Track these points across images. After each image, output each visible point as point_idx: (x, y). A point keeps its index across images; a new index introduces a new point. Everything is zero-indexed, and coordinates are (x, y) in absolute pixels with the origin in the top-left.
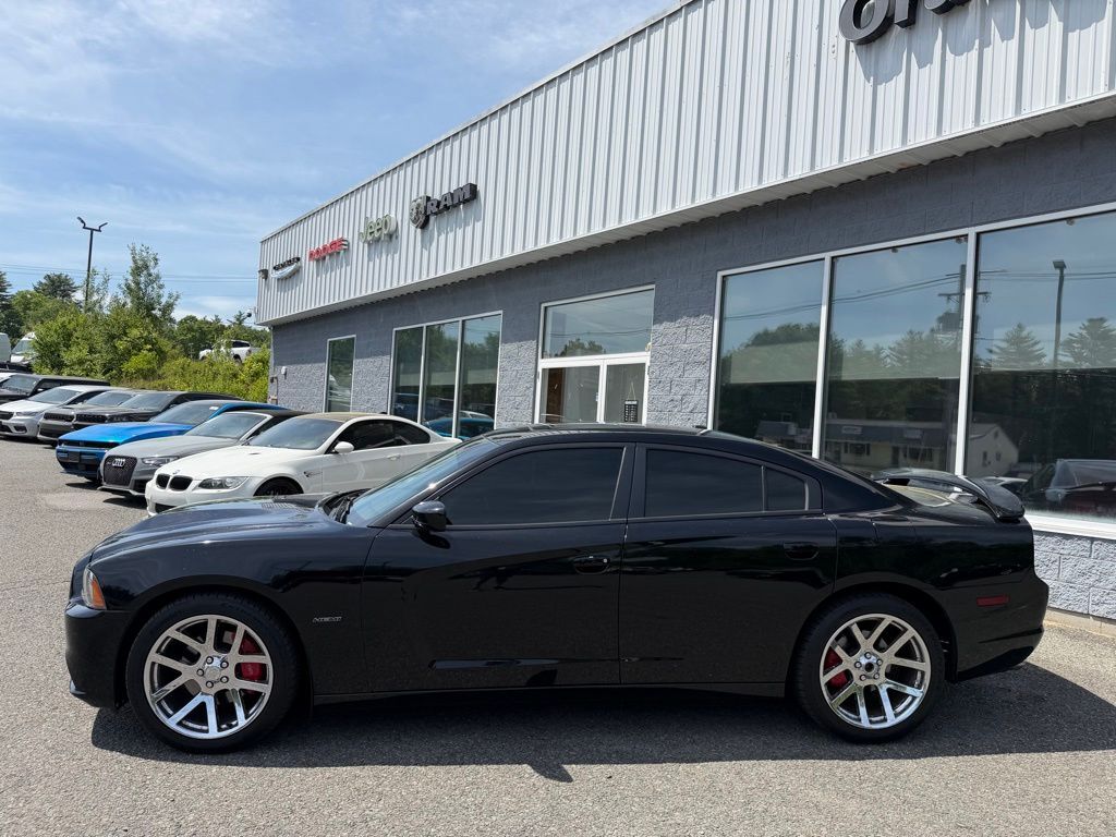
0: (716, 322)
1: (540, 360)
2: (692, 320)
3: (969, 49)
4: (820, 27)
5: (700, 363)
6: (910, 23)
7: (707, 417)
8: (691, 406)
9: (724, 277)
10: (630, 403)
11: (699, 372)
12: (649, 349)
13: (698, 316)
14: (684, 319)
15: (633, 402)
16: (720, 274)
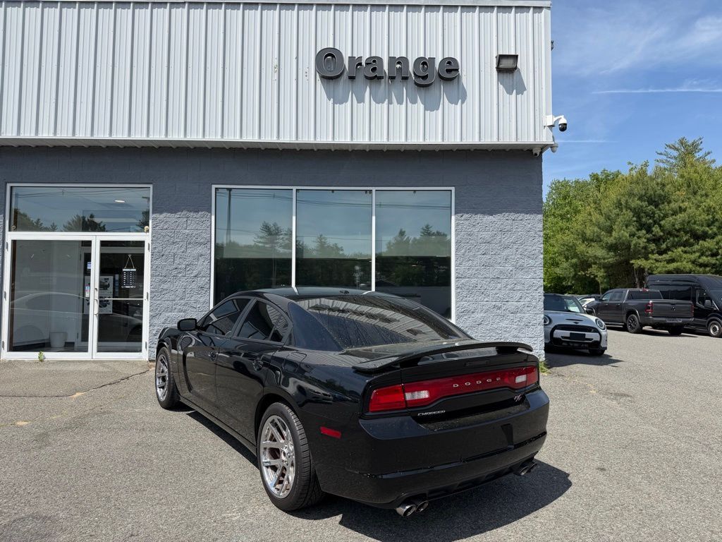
0: (213, 217)
1: (7, 233)
2: (192, 214)
3: (383, 103)
4: (297, 58)
5: (201, 244)
6: (352, 78)
7: (210, 280)
8: (195, 273)
9: (216, 188)
10: (127, 270)
11: (200, 250)
12: (148, 231)
13: (198, 212)
14: (184, 212)
15: (132, 270)
16: (214, 187)
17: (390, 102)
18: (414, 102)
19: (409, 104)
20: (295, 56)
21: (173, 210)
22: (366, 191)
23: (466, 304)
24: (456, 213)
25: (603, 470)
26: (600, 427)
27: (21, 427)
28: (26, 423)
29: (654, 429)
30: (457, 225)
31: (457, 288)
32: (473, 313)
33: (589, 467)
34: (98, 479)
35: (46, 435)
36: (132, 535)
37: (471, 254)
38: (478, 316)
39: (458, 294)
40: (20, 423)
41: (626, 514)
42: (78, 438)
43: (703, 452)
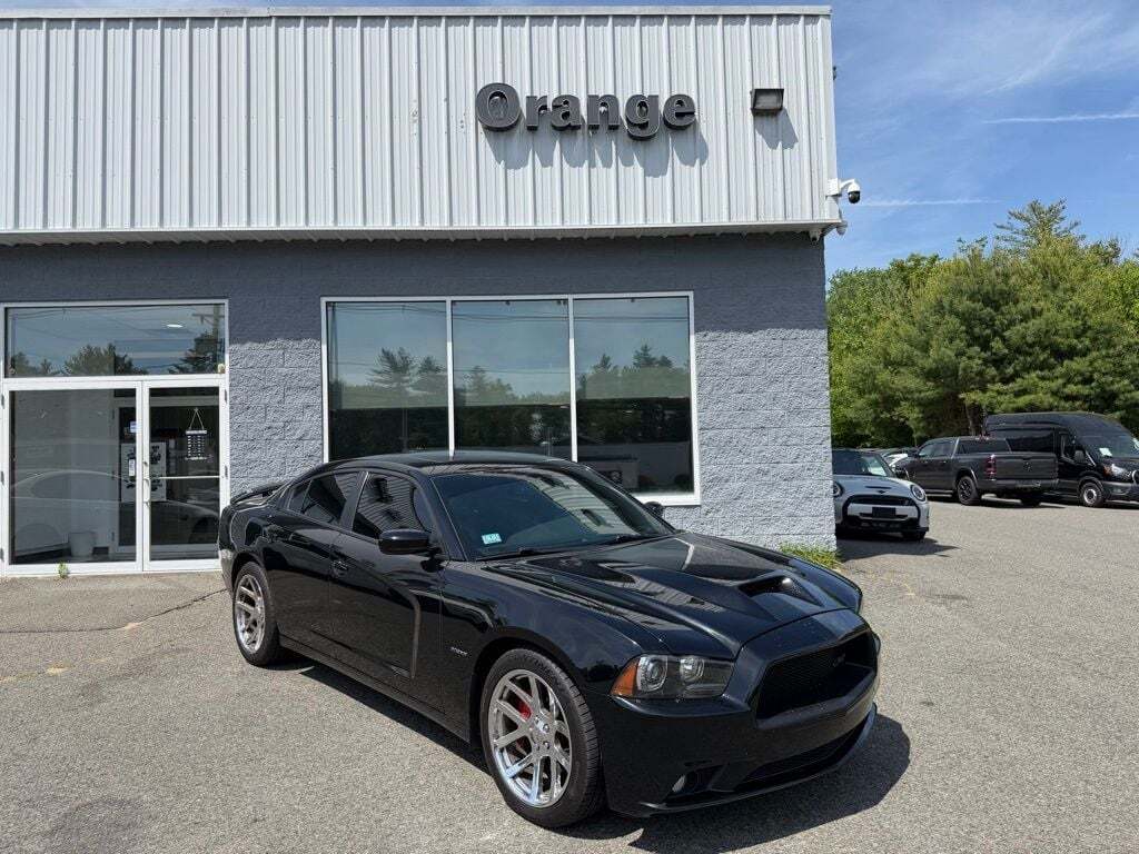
0: (324, 347)
2: (291, 343)
3: (581, 166)
4: (447, 100)
5: (307, 388)
6: (533, 129)
7: (322, 444)
8: (299, 433)
9: (327, 303)
10: (192, 432)
11: (304, 398)
12: (223, 371)
13: (300, 339)
14: (280, 341)
15: (200, 432)
16: (324, 300)
17: (592, 165)
18: (628, 163)
19: (621, 167)
20: (443, 96)
21: (261, 338)
22: (559, 300)
23: (715, 469)
24: (696, 331)
25: (930, 704)
26: (924, 644)
27: (55, 676)
28: (61, 670)
29: (1001, 644)
30: (699, 349)
31: (701, 445)
32: (727, 481)
33: (909, 701)
34: (188, 746)
35: (96, 685)
36: (256, 821)
37: (721, 392)
38: (735, 486)
39: (702, 454)
40: (52, 671)
41: (965, 763)
42: (146, 689)
43: (1074, 674)
